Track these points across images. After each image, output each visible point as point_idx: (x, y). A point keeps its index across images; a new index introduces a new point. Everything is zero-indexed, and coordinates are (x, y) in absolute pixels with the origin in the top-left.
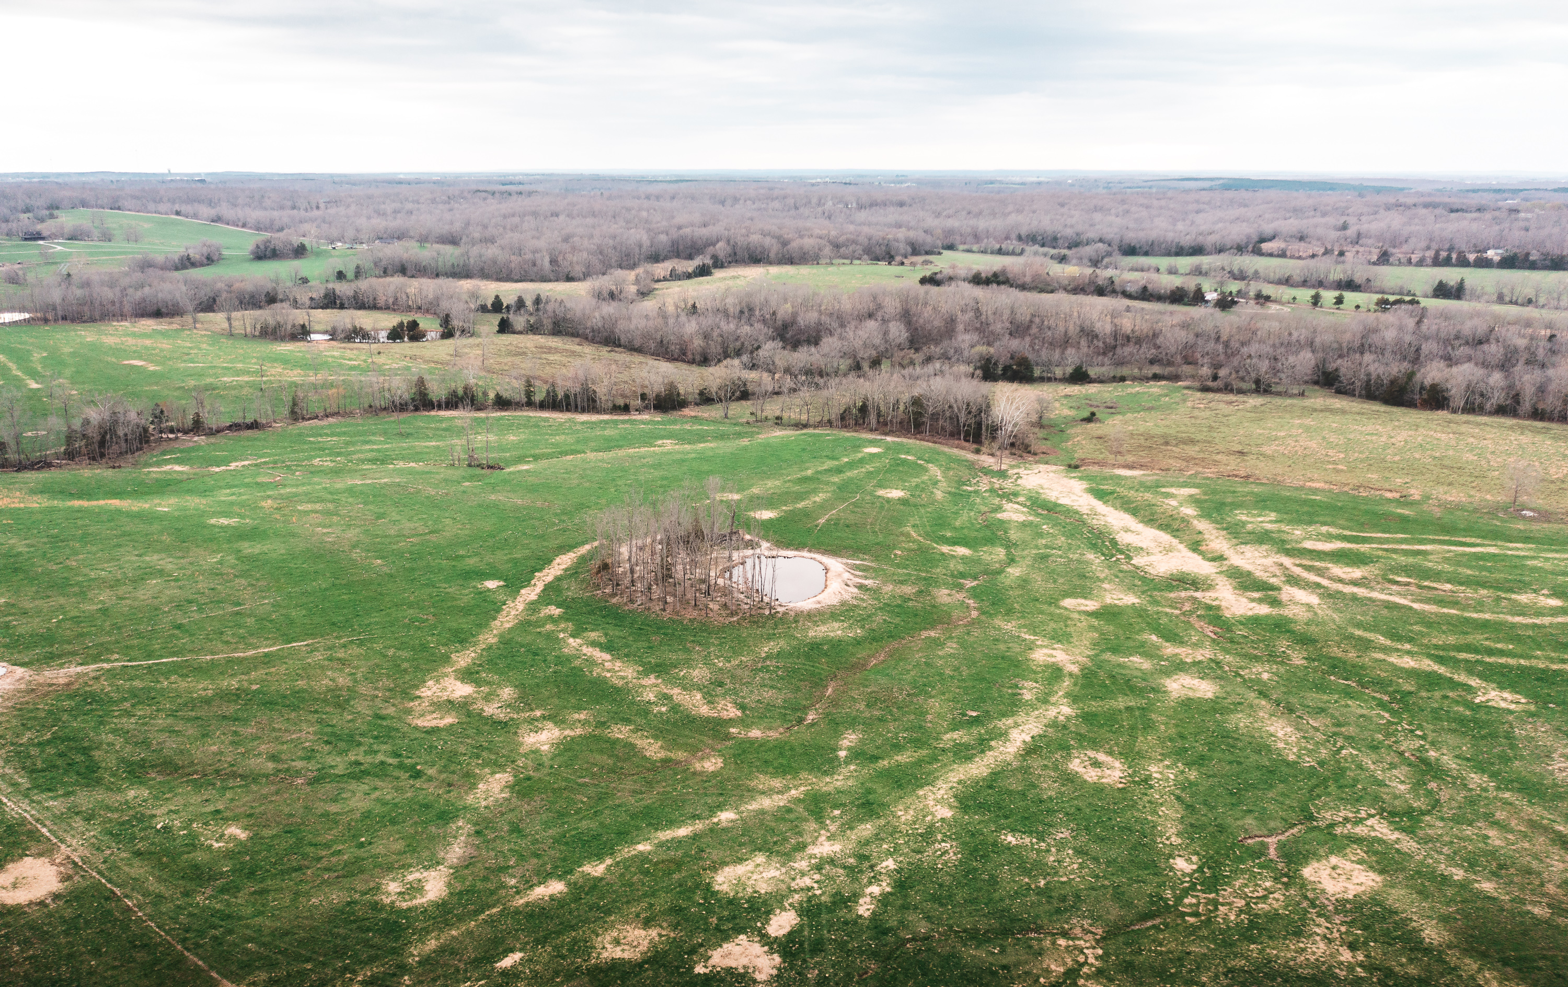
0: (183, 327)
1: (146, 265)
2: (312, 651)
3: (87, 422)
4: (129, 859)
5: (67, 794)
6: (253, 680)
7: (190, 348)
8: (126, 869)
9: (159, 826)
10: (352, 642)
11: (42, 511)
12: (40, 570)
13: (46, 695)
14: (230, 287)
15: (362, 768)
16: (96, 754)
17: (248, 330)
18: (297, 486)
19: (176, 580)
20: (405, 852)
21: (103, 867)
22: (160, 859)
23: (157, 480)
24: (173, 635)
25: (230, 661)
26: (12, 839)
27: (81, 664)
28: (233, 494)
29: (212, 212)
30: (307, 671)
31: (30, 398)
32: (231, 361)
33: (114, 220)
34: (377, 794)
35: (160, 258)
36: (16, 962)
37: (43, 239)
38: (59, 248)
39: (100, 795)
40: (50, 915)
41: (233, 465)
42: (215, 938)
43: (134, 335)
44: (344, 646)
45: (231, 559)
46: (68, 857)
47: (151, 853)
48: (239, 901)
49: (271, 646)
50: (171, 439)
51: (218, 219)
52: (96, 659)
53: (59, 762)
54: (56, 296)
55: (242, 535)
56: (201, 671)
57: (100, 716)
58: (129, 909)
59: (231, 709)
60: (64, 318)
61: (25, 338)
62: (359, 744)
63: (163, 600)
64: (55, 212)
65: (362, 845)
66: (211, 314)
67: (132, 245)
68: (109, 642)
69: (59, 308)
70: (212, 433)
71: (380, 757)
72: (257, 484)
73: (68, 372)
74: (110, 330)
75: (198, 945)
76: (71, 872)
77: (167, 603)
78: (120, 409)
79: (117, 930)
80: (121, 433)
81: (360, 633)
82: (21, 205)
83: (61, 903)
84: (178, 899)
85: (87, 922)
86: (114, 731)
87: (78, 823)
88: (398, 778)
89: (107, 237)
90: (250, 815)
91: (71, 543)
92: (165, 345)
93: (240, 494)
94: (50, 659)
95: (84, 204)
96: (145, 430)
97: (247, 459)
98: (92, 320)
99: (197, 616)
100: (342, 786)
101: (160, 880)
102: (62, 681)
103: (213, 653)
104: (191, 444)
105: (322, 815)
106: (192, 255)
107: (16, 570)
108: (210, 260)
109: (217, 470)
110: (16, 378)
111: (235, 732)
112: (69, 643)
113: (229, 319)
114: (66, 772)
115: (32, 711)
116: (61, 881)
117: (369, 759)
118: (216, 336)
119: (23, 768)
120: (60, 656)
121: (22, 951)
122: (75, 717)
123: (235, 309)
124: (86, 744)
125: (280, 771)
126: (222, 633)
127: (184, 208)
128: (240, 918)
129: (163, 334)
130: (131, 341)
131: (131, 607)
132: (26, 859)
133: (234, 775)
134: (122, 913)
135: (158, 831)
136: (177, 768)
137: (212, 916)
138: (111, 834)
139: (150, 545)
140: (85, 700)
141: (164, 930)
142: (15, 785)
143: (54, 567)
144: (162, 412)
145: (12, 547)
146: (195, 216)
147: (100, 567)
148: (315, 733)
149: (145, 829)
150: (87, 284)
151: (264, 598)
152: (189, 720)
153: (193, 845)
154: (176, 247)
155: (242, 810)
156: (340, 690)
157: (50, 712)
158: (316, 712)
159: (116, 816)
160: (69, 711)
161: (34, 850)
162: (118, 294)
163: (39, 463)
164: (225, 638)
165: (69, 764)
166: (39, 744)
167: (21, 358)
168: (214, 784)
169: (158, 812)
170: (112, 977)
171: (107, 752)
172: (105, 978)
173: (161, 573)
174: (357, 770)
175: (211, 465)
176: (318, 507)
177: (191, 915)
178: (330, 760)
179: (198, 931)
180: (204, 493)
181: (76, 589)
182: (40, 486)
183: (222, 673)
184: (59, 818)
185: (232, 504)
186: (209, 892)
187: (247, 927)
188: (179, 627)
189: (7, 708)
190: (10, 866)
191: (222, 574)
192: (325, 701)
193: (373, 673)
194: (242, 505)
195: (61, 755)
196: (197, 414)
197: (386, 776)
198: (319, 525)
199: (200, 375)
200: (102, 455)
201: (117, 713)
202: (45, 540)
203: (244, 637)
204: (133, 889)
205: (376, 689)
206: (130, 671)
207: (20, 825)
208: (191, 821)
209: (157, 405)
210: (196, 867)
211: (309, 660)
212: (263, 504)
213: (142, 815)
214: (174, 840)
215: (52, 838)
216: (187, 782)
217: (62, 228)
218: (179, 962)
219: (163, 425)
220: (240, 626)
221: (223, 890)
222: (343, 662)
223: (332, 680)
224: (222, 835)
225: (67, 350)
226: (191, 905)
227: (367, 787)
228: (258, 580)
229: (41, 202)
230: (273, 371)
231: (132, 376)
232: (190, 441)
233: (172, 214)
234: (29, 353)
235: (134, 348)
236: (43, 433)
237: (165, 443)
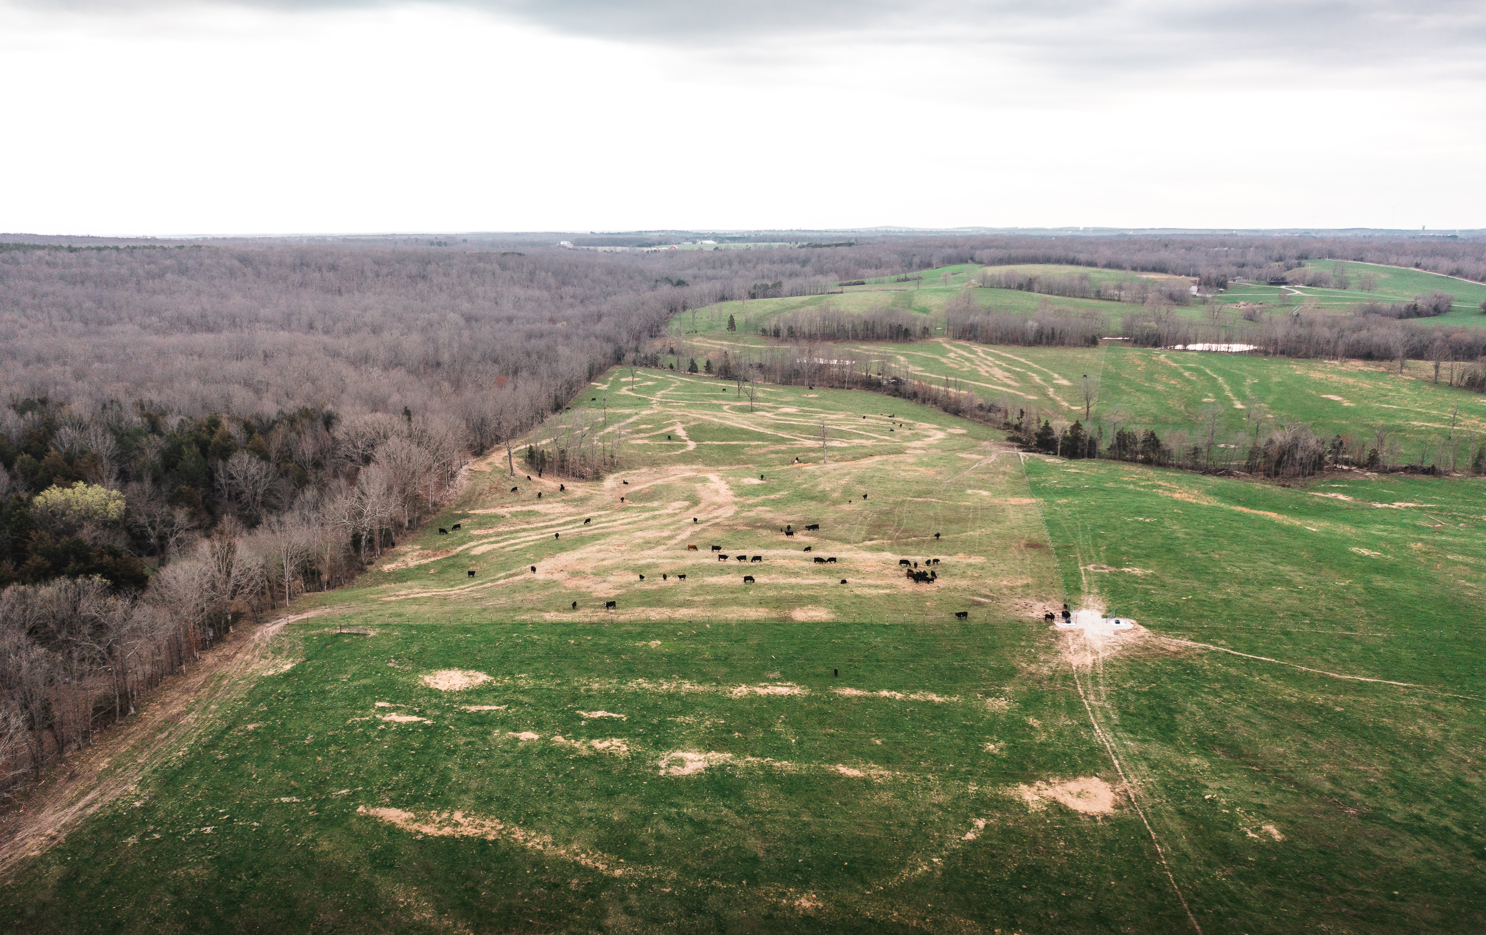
0: (1389, 371)
1: (1372, 310)
2: (1409, 695)
3: (1271, 442)
4: (1172, 813)
5: (1144, 741)
6: (1340, 703)
7: (1390, 390)
8: (1167, 820)
9: (1207, 797)
10: (1456, 698)
11: (1207, 509)
12: (1188, 554)
13: (1157, 655)
14: (1447, 336)
15: (1422, 824)
16: (1178, 717)
17: (1455, 380)
18: (1455, 536)
19: (1300, 593)
20: (1437, 925)
21: (1149, 810)
22: (1197, 825)
23: (1318, 504)
24: (1279, 639)
25: (1323, 678)
26: (1090, 759)
27: (1193, 640)
28: (1385, 531)
29: (1453, 266)
30: (1396, 712)
31: (1232, 416)
32: (1426, 407)
33: (1354, 270)
34: (1429, 856)
35: (1387, 306)
36: (1058, 854)
37: (1285, 284)
38: (1298, 292)
39: (1169, 752)
40: (1095, 830)
41: (1396, 505)
42: (1218, 913)
43: (1340, 373)
44: (1447, 700)
45: (1359, 588)
46: (1126, 791)
47: (1192, 816)
48: (1252, 892)
49: (1368, 677)
50: (1343, 470)
51: (1457, 272)
52: (1206, 639)
53: (1147, 713)
54: (1280, 332)
55: (1377, 567)
56: (1292, 678)
57: (1193, 688)
58: (1156, 853)
59: (1308, 721)
60: (1282, 353)
61: (1245, 366)
62: (1428, 800)
63: (1281, 606)
64: (1303, 262)
65: (1393, 897)
66: (1421, 362)
67: (1365, 293)
68: (1221, 629)
69: (1280, 343)
70: (1386, 471)
71: (1445, 822)
72: (1415, 526)
73: (1271, 398)
74: (1320, 366)
75: (1201, 911)
76: (1123, 803)
77: (1283, 610)
78: (1303, 436)
79: (1140, 867)
80: (1298, 456)
81: (1468, 694)
82: (1275, 255)
83: (1107, 824)
84: (1200, 865)
85: (1121, 849)
86: (1198, 704)
87: (1144, 767)
88: (1458, 850)
89: (1343, 285)
90: (1292, 822)
91: (1221, 540)
92: (1366, 385)
93: (1392, 532)
94: (1169, 628)
95: (1331, 255)
96: (1321, 457)
97: (1412, 501)
98: (1307, 356)
99: (1307, 629)
100: (1396, 833)
101: (1191, 842)
102: (1172, 649)
103: (1310, 666)
104: (1361, 478)
105: (1362, 852)
106: (1419, 305)
107: (1169, 550)
108: (1437, 311)
109: (1379, 506)
110: (1227, 398)
111: (1305, 743)
112: (1189, 619)
113: (1437, 367)
114: (1150, 723)
115: (1140, 665)
116: (1113, 807)
117: (1433, 819)
118: (1419, 383)
119: (1119, 708)
120: (1178, 629)
121: (1065, 847)
122: (1172, 681)
123: (1446, 359)
124: (1173, 706)
125: (1336, 794)
126: (1324, 651)
127: (1424, 261)
128: (1247, 907)
129: (1368, 375)
130: (1335, 378)
131: (1251, 605)
132: (1094, 778)
133: (1290, 781)
134: (1150, 855)
135: (1205, 801)
136: (1241, 755)
137: (1224, 893)
138: (1166, 786)
139: (1289, 557)
140: (1185, 670)
141: (1178, 885)
142: (1108, 718)
143: (1200, 556)
144: (1341, 443)
145: (1174, 532)
146: (1435, 269)
147: (1237, 564)
148: (1384, 773)
149: (1195, 795)
150: (1311, 324)
151: (1379, 631)
152: (1267, 717)
153: (1230, 826)
154: (1406, 297)
155: (1286, 814)
156: (1426, 741)
157: (1155, 671)
158: (1393, 753)
159: (1175, 773)
160: (1170, 675)
161: (1103, 774)
162: (1336, 335)
163: (1221, 470)
164: (1326, 656)
165: (1154, 718)
166: (1138, 693)
167: (1236, 382)
168: (1268, 781)
169: (1211, 785)
170: (1123, 902)
171: (1188, 719)
172: (1117, 900)
173: (1288, 583)
174: (1416, 824)
175: (1375, 501)
176: (1470, 560)
177: (1205, 883)
178: (1390, 804)
179: (1206, 899)
180: (1357, 524)
181: (1211, 578)
182: (1216, 489)
183: (1311, 686)
184: (1130, 757)
185: (1380, 538)
186: (1229, 871)
187: (1251, 918)
188: (1287, 634)
189: (1124, 656)
190: (1081, 778)
191: (1343, 598)
192: (1406, 746)
193: (1469, 736)
194: (1391, 542)
195: (1151, 708)
196: (1374, 451)
197: (1446, 842)
198: (1464, 577)
199: (1392, 415)
200: (1277, 474)
201: (1206, 690)
202: (1201, 532)
203: (1344, 661)
204: (1166, 839)
205: (1467, 753)
206: (1230, 657)
207: (1099, 750)
208: (1236, 804)
209: (1338, 436)
210: (1225, 845)
211: (1404, 703)
212: (1413, 545)
213: (1196, 781)
214: (1216, 814)
215: (1119, 770)
216: (1245, 770)
217: (1305, 276)
218: (1180, 918)
219: (1340, 456)
220: (1344, 650)
221: (1241, 876)
222: (1439, 715)
223: (1422, 729)
224: (1259, 828)
225: (1276, 379)
226: (1209, 875)
227: (1420, 845)
228: (1378, 612)
229: (1294, 252)
230: (1468, 422)
231: (1327, 409)
232: (1361, 475)
233: (1411, 266)
234: (1244, 378)
235: (1336, 385)
236: (1233, 446)
237: (1337, 473)
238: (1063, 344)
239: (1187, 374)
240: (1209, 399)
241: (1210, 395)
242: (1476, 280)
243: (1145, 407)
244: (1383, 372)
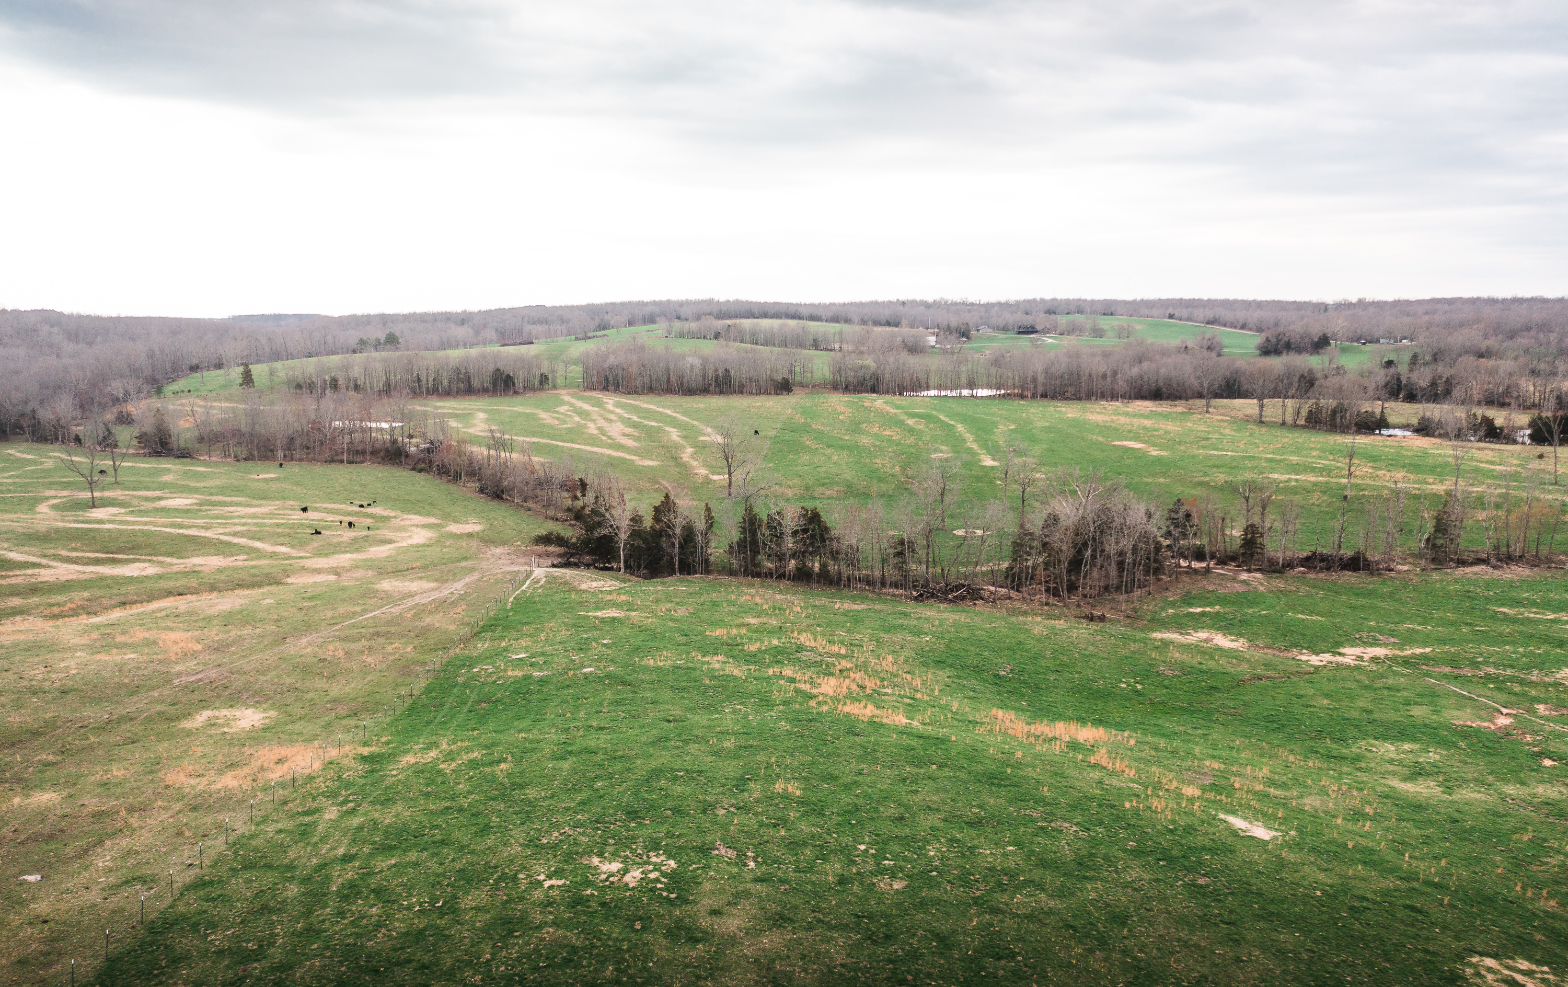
0: (1190, 411)
3: (1053, 521)
7: (1209, 433)
17: (1289, 417)
23: (1186, 670)
29: (1208, 316)
31: (978, 479)
32: (1276, 453)
33: (1106, 322)
37: (1036, 333)
38: (1050, 340)
41: (1350, 654)
43: (1127, 414)
50: (1196, 571)
51: (1213, 322)
60: (1044, 396)
61: (994, 410)
64: (1052, 315)
66: (1230, 401)
67: (1125, 340)
69: (1039, 385)
70: (1274, 568)
73: (1037, 449)
74: (1097, 408)
80: (1111, 547)
89: (1099, 334)
92: (1172, 427)
97: (1376, 643)
98: (1077, 398)
104: (1238, 588)
109: (1315, 660)
110: (970, 451)
118: (1241, 422)
123: (1266, 397)
129: (1167, 416)
130: (1123, 421)
144: (1188, 516)
146: (1189, 318)
162: (1111, 368)
163: (958, 587)
167: (982, 429)
175: (1298, 647)
196: (1251, 527)
199: (1232, 466)
200: (1072, 588)
209: (1177, 505)
219: (1186, 543)
225: (1041, 424)
230: (1356, 470)
231: (1128, 462)
232: (1234, 579)
233: (1165, 317)
234: (996, 425)
235: (1129, 428)
236: (979, 532)
237: (1185, 578)
238: (742, 393)
239: (911, 422)
240: (943, 453)
241: (944, 448)
242: (1236, 327)
243: (834, 470)
244: (1183, 413)
